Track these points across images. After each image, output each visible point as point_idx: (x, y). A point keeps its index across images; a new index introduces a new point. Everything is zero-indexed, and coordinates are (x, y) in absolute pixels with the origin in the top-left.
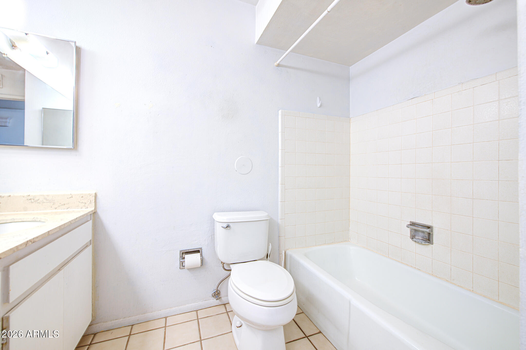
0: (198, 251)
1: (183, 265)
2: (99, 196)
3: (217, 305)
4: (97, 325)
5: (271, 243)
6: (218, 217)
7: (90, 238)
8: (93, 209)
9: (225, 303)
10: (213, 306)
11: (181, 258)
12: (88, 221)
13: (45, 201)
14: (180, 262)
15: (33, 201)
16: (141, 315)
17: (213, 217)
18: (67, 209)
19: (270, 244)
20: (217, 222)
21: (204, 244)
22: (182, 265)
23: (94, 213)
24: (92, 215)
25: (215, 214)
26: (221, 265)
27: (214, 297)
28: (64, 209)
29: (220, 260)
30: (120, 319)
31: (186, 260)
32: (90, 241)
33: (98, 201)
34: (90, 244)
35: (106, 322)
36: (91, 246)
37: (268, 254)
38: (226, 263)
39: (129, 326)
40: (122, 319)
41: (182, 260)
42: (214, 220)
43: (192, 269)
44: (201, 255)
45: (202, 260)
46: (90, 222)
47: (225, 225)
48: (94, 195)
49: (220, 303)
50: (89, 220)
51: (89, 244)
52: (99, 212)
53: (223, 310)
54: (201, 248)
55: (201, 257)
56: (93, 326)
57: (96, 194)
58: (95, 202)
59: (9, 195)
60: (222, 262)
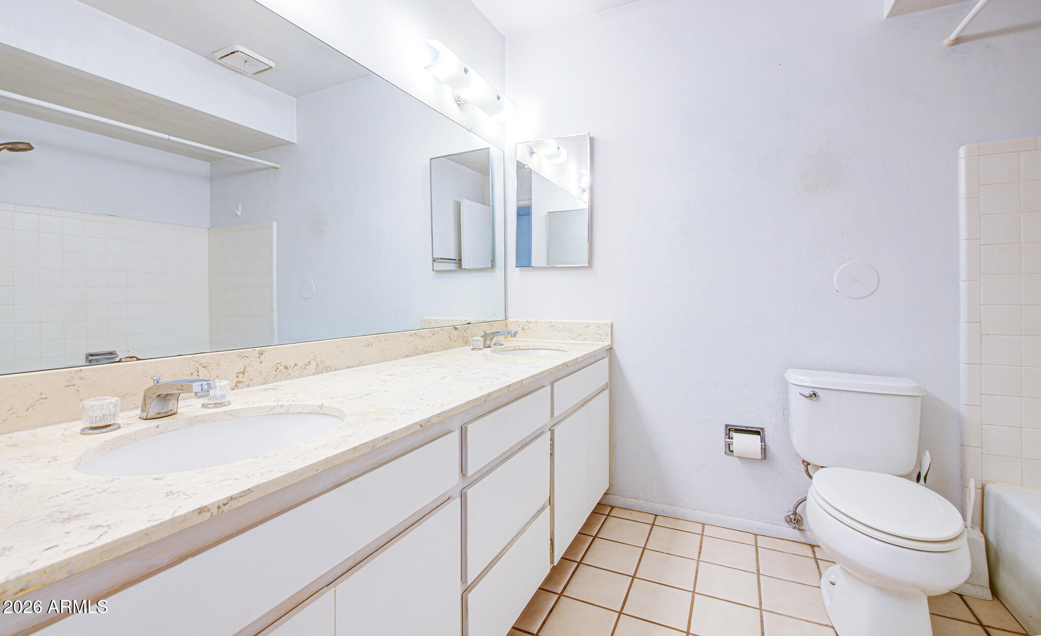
0: (758, 433)
1: (731, 449)
2: (615, 326)
3: (795, 540)
4: (615, 496)
5: (928, 450)
6: (793, 376)
7: (607, 380)
8: (609, 343)
9: (813, 544)
10: (789, 539)
11: (727, 436)
12: (604, 358)
13: (564, 329)
14: (726, 442)
15: (554, 328)
16: (667, 506)
17: (785, 375)
18: (584, 340)
19: (926, 452)
20: (792, 385)
21: (769, 423)
22: (729, 450)
23: (610, 349)
24: (608, 350)
25: (789, 370)
26: (803, 467)
27: (788, 522)
28: (581, 341)
29: (800, 457)
30: (641, 500)
31: (734, 440)
32: (607, 384)
33: (614, 333)
34: (607, 388)
35: (624, 497)
36: (608, 390)
37: (919, 473)
38: (813, 464)
39: (652, 514)
40: (642, 501)
41: (729, 440)
42: (788, 382)
43: (746, 459)
44: (763, 440)
45: (764, 450)
46: (607, 359)
47: (808, 392)
48: (610, 325)
49: (803, 540)
50: (605, 356)
51: (605, 387)
52: (615, 347)
53: (808, 551)
54: (762, 429)
55: (763, 444)
56: (608, 496)
57: (612, 323)
58: (611, 334)
59: (536, 320)
60: (803, 461)
